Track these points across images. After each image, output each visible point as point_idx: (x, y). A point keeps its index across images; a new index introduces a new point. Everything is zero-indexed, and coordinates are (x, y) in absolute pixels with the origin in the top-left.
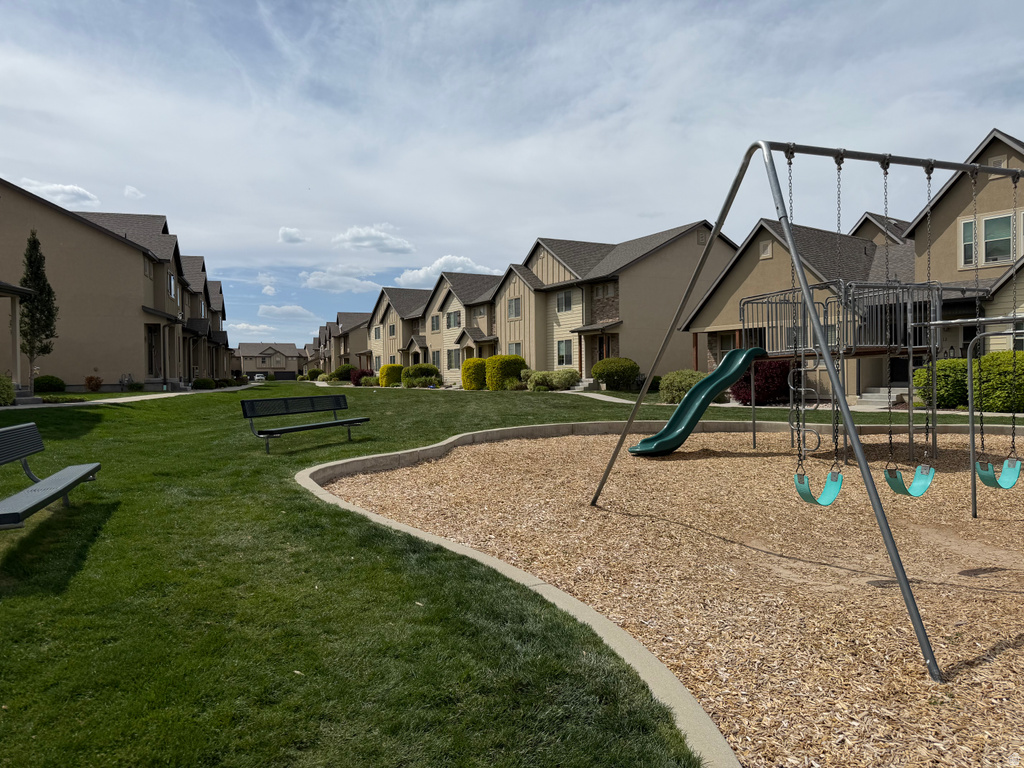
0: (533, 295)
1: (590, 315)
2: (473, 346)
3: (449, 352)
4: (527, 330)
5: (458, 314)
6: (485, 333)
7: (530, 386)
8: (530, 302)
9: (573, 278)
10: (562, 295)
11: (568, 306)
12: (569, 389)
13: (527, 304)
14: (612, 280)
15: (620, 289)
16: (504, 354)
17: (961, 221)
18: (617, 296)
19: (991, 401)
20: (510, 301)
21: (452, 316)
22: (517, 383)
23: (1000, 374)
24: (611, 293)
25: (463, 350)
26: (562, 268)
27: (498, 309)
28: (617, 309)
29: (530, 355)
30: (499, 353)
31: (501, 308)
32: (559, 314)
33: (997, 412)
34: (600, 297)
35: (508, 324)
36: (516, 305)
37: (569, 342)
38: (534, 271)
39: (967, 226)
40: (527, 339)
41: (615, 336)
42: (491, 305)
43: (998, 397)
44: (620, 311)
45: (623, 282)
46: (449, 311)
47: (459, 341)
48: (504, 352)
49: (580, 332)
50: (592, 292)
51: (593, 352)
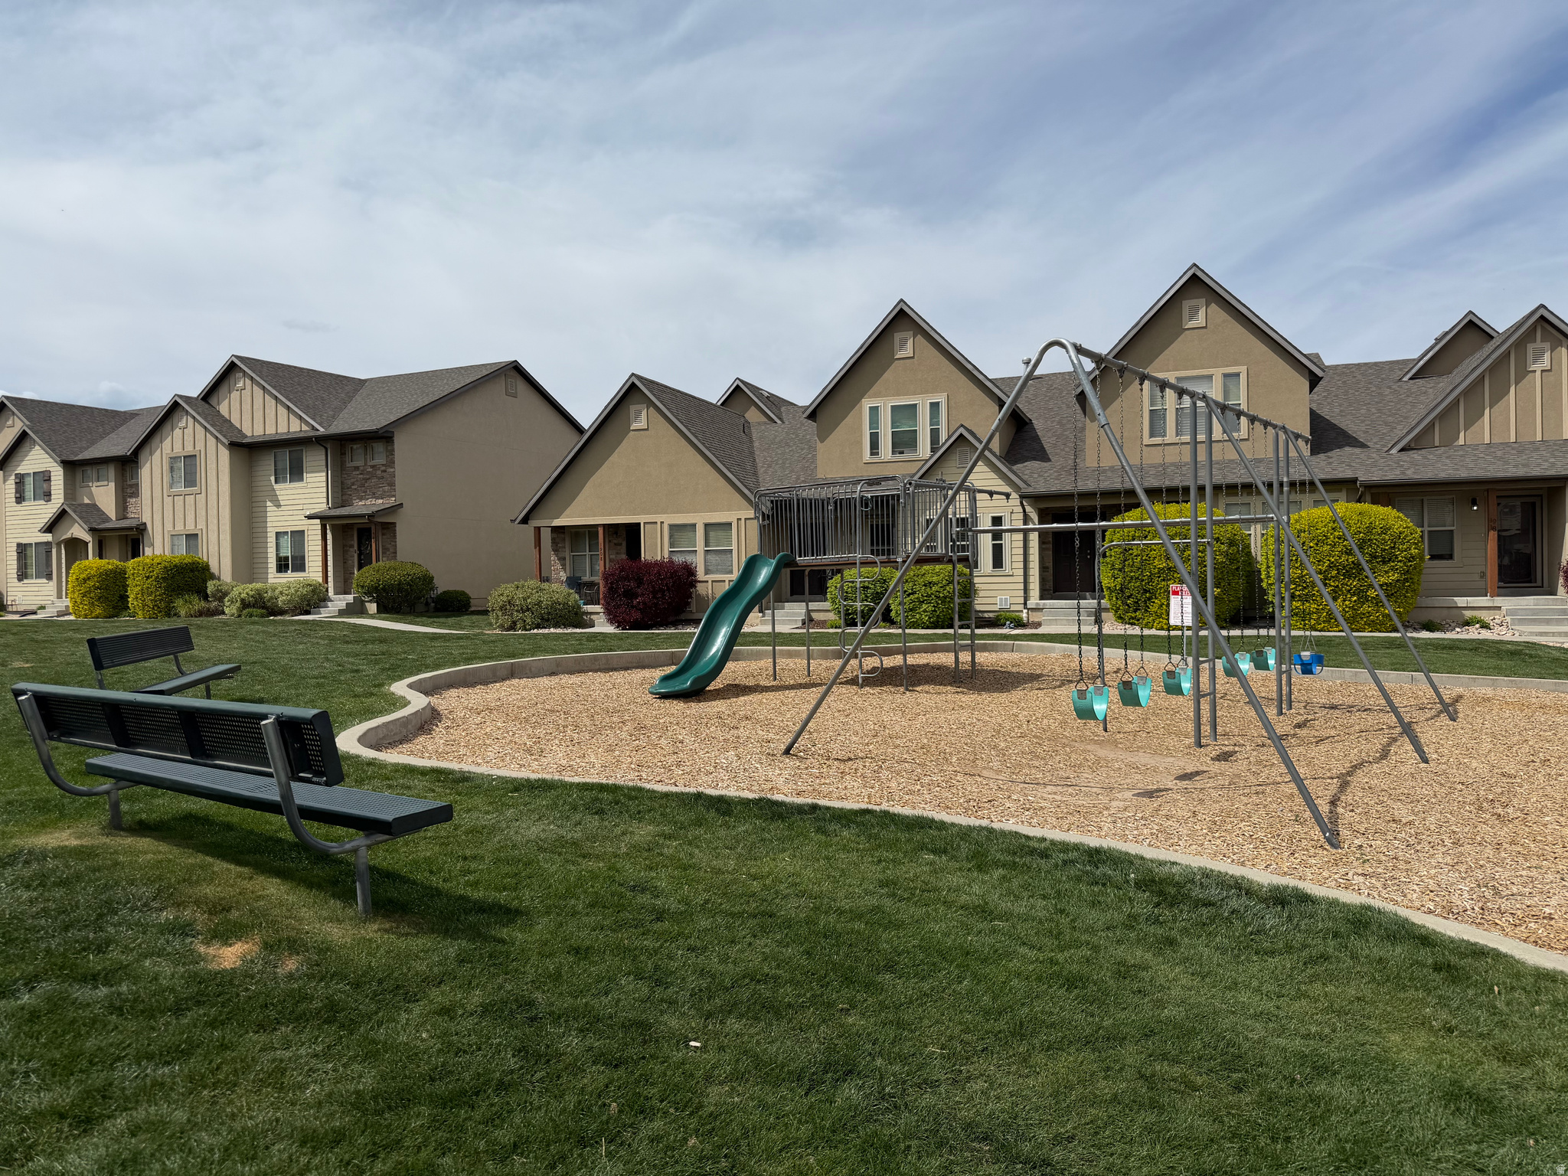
0: (225, 454)
1: (341, 491)
2: (86, 537)
3: (22, 549)
4: (213, 512)
5: (45, 477)
6: (112, 515)
7: (231, 609)
8: (217, 464)
9: (305, 428)
10: (285, 456)
11: (296, 473)
12: (308, 613)
13: (212, 466)
14: (383, 437)
15: (396, 453)
16: (158, 551)
17: (867, 404)
18: (391, 463)
19: (918, 616)
20: (174, 459)
21: (29, 482)
22: (198, 604)
23: (925, 585)
24: (380, 460)
25: (59, 544)
26: (282, 411)
27: (145, 473)
28: (392, 484)
29: (219, 555)
30: (148, 551)
31: (152, 472)
32: (276, 487)
33: (923, 628)
34: (359, 463)
35: (168, 500)
36: (188, 469)
37: (298, 536)
38: (223, 408)
39: (874, 411)
40: (213, 527)
41: (389, 528)
42: (127, 465)
43: (925, 611)
44: (397, 488)
45: (402, 443)
46: (22, 469)
47: (50, 528)
48: (159, 548)
49: (323, 518)
50: (343, 454)
51: (345, 552)
